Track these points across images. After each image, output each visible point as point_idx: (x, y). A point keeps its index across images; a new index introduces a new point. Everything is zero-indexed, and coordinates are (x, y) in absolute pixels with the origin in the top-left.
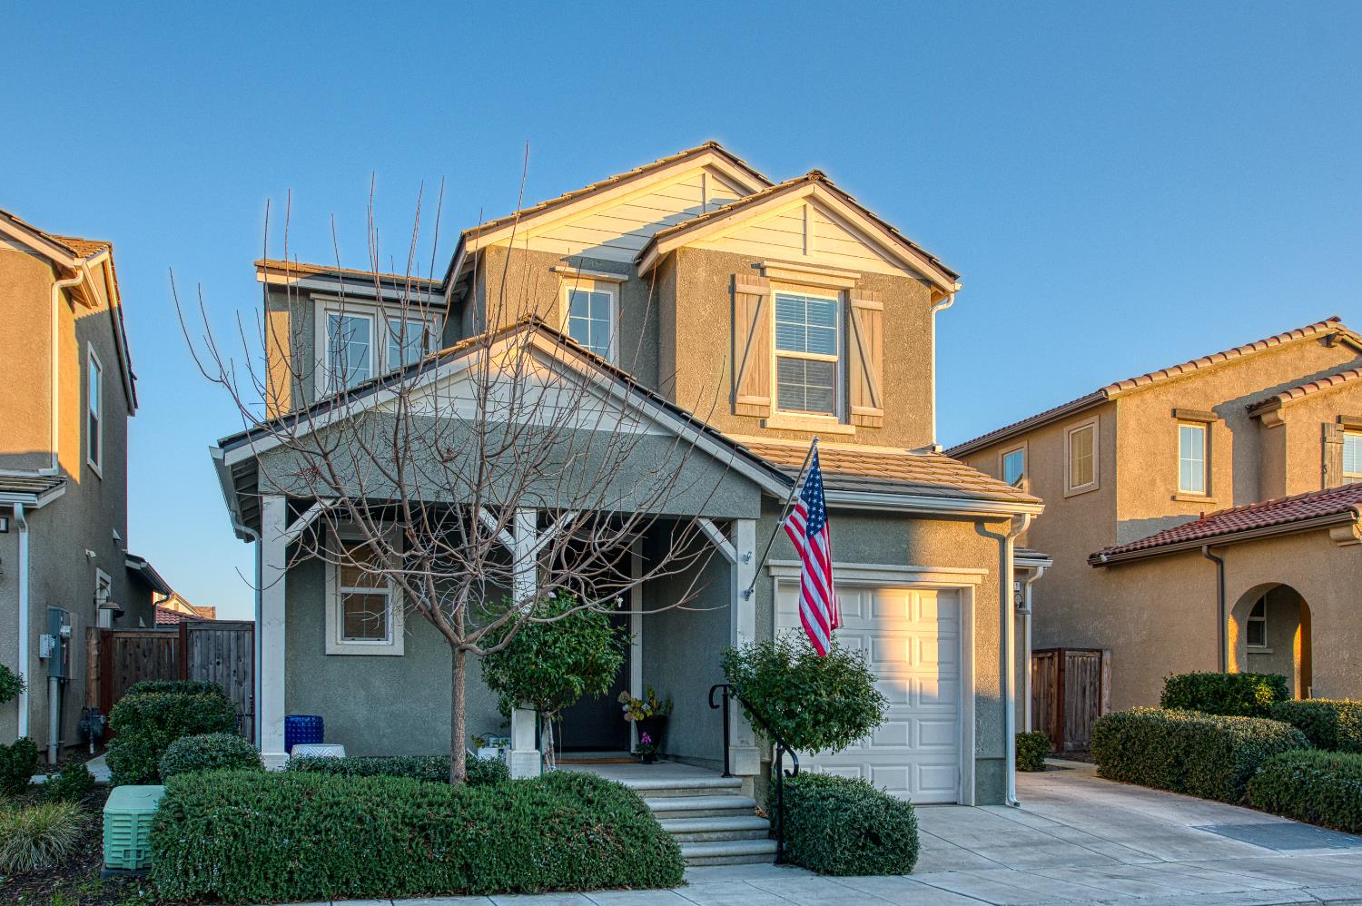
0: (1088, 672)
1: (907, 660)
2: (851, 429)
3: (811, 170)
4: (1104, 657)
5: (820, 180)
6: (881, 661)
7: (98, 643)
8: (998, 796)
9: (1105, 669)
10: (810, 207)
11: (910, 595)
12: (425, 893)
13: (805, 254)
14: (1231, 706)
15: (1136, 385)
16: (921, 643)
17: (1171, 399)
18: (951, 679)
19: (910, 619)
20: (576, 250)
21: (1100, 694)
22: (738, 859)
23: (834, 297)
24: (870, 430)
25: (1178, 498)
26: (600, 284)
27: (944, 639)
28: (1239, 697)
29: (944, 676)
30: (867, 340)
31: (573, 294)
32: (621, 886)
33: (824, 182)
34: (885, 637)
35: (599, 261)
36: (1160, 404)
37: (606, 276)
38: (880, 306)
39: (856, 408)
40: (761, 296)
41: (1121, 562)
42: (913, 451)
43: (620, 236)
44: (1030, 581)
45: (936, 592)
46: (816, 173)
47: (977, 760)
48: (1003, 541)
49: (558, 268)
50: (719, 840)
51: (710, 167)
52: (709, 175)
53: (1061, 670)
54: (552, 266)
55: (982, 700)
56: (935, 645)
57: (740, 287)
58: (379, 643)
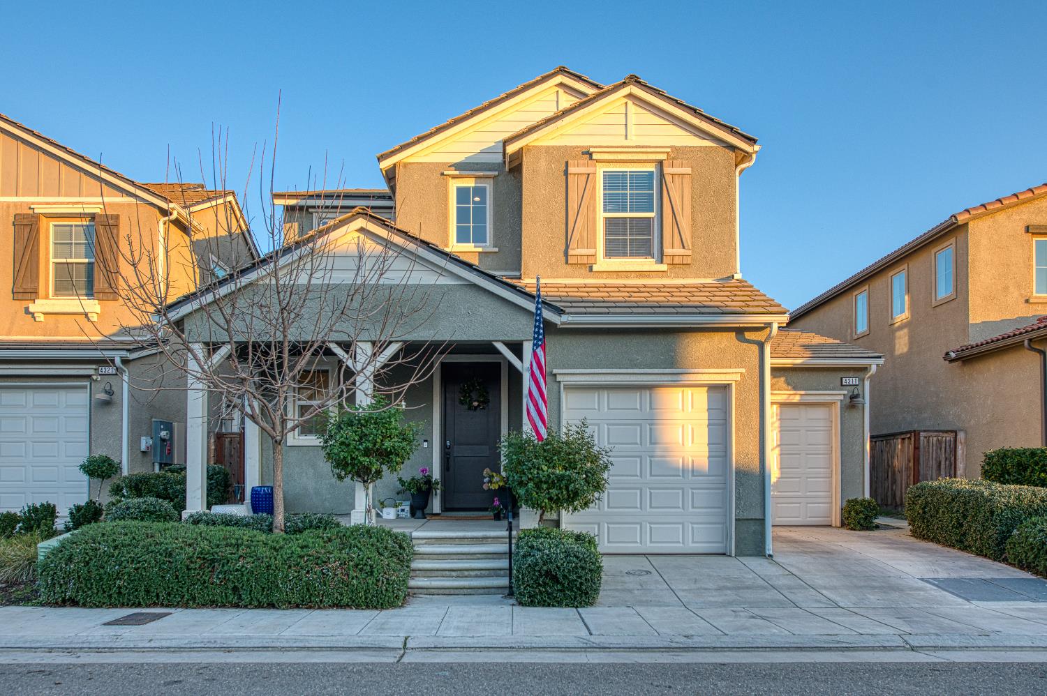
0: (943, 449)
1: (681, 442)
2: (664, 267)
3: (628, 75)
4: (958, 437)
5: (636, 81)
6: (655, 444)
7: (215, 441)
8: (758, 549)
9: (960, 447)
10: (630, 103)
11: (683, 391)
12: (211, 605)
13: (626, 139)
14: (1031, 476)
15: (986, 209)
16: (692, 429)
17: (1024, 217)
18: (720, 457)
19: (683, 410)
20: (459, 158)
21: (955, 468)
22: (480, 591)
23: (651, 168)
24: (679, 266)
25: (1031, 301)
26: (479, 180)
27: (714, 425)
28: (1037, 468)
29: (713, 454)
30: (677, 198)
31: (459, 190)
32: (347, 606)
33: (639, 82)
34: (663, 424)
35: (477, 164)
36: (1012, 222)
37: (481, 174)
38: (689, 170)
39: (668, 251)
40: (589, 174)
41: (970, 357)
42: (718, 280)
43: (494, 144)
44: (867, 376)
45: (706, 389)
46: (632, 77)
47: (736, 520)
48: (761, 345)
49: (445, 173)
50: (476, 576)
51: (561, 85)
52: (561, 91)
53: (917, 448)
54: (441, 172)
55: (742, 475)
56: (705, 431)
57: (571, 170)
58: (306, 437)
